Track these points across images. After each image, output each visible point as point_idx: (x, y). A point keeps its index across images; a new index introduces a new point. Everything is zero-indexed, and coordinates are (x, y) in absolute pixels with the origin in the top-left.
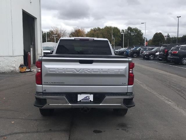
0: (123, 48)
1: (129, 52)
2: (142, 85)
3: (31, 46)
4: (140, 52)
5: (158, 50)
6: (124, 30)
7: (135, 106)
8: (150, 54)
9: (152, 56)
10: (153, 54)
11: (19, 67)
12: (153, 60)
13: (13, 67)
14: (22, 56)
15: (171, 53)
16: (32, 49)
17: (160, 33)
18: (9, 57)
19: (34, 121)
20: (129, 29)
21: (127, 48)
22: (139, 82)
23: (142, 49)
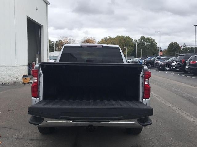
0: (136, 58)
1: (143, 62)
2: (158, 98)
3: (37, 56)
4: (155, 62)
5: (174, 60)
6: (137, 39)
7: (151, 124)
8: (165, 65)
9: (168, 66)
10: (169, 65)
11: (23, 78)
12: (169, 70)
13: (15, 77)
14: (26, 66)
15: (189, 64)
16: (37, 59)
17: (176, 43)
18: (12, 67)
19: (31, 141)
20: (143, 38)
21: (140, 59)
22: (155, 95)
23: (156, 59)
